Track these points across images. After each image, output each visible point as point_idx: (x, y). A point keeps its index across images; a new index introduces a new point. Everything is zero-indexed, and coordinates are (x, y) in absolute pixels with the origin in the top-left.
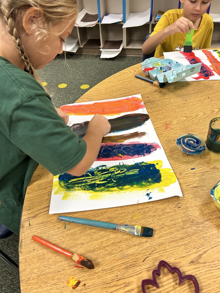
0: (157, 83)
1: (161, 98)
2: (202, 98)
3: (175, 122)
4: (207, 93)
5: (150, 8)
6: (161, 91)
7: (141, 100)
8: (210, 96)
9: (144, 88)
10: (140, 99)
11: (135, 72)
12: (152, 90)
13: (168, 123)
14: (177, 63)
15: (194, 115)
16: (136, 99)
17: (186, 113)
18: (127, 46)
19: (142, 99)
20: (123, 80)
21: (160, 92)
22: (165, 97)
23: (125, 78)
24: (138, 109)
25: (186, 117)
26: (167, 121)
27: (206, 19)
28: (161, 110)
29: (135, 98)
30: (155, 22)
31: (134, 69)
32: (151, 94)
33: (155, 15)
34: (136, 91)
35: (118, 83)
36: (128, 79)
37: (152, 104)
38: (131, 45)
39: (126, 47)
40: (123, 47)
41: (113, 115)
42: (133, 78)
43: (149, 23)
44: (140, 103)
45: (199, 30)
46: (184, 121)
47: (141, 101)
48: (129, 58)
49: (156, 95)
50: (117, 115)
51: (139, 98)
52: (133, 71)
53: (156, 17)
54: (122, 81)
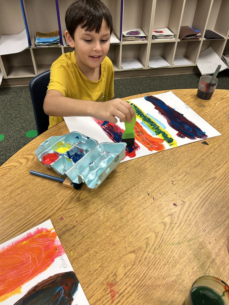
0: (69, 184)
1: (84, 215)
2: (140, 198)
3: (121, 272)
4: (143, 184)
5: (25, 29)
6: (79, 198)
7: (54, 233)
8: (150, 190)
9: (51, 198)
10: (52, 232)
11: (29, 162)
12: (65, 199)
13: (111, 279)
14: (88, 138)
15: (143, 244)
16: (44, 232)
17: (131, 240)
18: (8, 76)
19: (54, 230)
20: (11, 186)
21: (79, 200)
22: (89, 211)
23: (15, 180)
24: (53, 261)
25: (134, 252)
26: (107, 273)
27: (105, 63)
28: (91, 248)
29: (42, 232)
30: (35, 46)
31: (25, 156)
32: (65, 209)
33: (33, 37)
34: (38, 209)
35: (3, 196)
36: (18, 180)
37: (72, 235)
38: (13, 74)
39: (6, 77)
40: (3, 77)
41: (6, 298)
42: (27, 178)
43: (29, 48)
44: (53, 241)
45: (102, 79)
46: (133, 265)
47: (54, 235)
48: (15, 89)
49: (74, 209)
50: (14, 294)
51: (49, 229)
52: (23, 161)
53: (35, 40)
54: (9, 189)
